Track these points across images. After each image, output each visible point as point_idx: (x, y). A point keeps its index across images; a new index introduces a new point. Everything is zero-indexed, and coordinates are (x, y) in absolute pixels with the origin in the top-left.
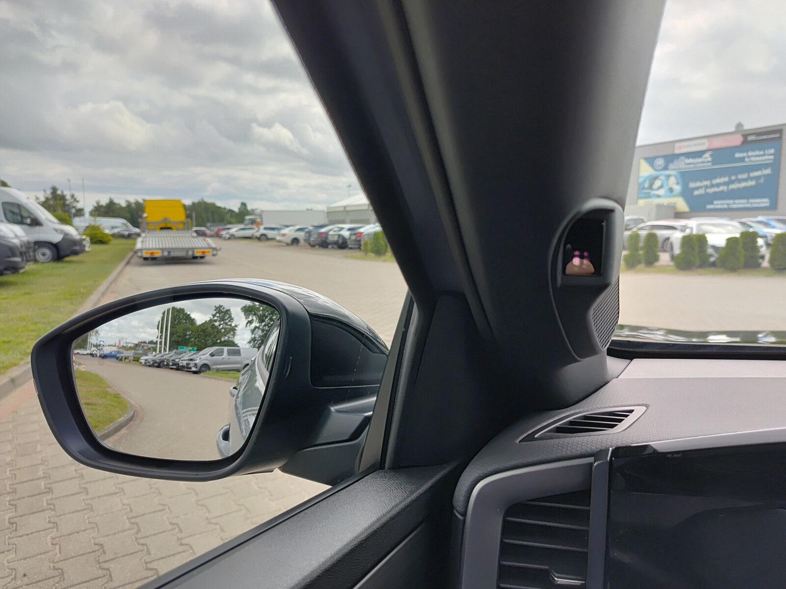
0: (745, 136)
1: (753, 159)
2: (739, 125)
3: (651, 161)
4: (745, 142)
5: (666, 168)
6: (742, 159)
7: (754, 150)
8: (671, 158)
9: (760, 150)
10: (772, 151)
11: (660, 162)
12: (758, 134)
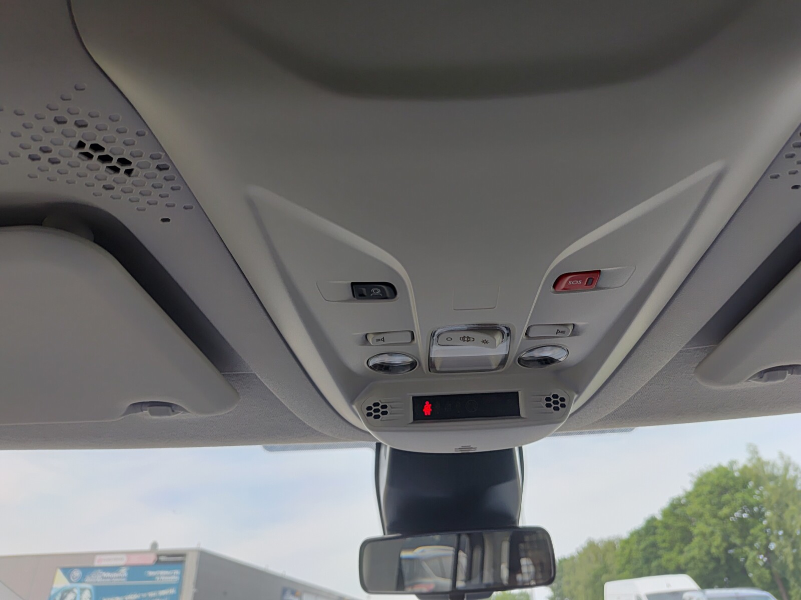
0: (158, 556)
1: (163, 578)
2: (155, 545)
3: (67, 571)
4: (158, 562)
5: (81, 581)
6: (152, 578)
7: (165, 570)
8: (87, 571)
9: (169, 570)
10: (177, 572)
11: (77, 574)
12: (169, 556)
